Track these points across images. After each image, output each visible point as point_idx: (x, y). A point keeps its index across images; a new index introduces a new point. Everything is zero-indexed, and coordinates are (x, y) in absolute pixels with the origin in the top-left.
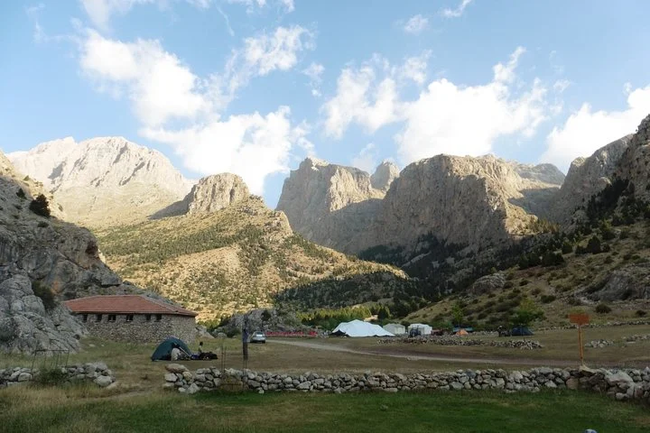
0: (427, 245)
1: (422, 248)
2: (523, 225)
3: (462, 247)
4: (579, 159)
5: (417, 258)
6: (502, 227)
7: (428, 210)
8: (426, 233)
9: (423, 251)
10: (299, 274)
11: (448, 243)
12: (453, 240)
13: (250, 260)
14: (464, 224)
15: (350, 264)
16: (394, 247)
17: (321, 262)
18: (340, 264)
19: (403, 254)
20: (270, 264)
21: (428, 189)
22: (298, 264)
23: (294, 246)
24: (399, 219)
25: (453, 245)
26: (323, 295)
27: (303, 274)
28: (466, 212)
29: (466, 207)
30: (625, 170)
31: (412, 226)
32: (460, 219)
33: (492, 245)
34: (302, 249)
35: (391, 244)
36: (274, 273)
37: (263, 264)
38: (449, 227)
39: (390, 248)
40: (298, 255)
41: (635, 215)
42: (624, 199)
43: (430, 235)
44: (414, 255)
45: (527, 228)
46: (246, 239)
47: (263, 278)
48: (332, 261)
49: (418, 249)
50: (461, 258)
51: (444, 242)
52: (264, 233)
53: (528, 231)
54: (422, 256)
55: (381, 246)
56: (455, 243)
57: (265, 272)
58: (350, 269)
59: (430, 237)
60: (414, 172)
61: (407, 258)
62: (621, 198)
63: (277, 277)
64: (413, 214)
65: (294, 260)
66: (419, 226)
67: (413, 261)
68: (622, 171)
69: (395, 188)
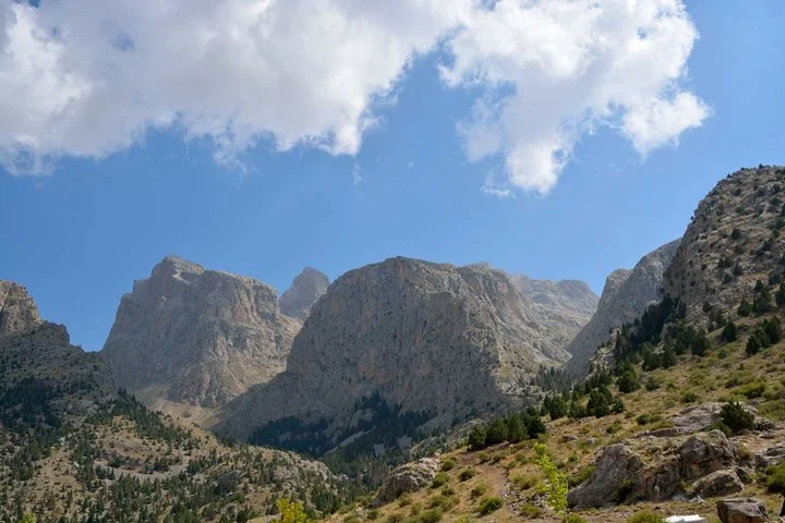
0: (369, 415)
1: (361, 420)
2: (526, 378)
3: (425, 417)
4: (619, 272)
5: (351, 439)
6: (489, 381)
7: (373, 352)
8: (369, 394)
9: (363, 425)
10: (118, 472)
11: (403, 411)
12: (411, 405)
13: (18, 448)
14: (430, 376)
15: (222, 451)
16: (314, 420)
17: (165, 448)
18: (203, 452)
19: (327, 432)
20: (60, 454)
21: (376, 317)
22: (121, 452)
23: (117, 419)
24: (324, 369)
25: (410, 415)
26: (159, 513)
27: (126, 472)
28: (435, 356)
29: (435, 348)
30: (677, 282)
31: (345, 383)
32: (425, 371)
33: (475, 414)
34: (132, 424)
35: (309, 414)
36: (67, 473)
37: (47, 454)
38: (407, 383)
39: (307, 422)
40: (120, 437)
41: (679, 352)
42: (669, 328)
43: (376, 397)
44: (348, 433)
45: (532, 384)
46: (18, 407)
47: (40, 485)
48: (189, 447)
49: (354, 423)
50: (423, 437)
51: (398, 408)
52: (59, 394)
53: (533, 388)
54: (359, 434)
55: (292, 418)
56: (415, 411)
57: (48, 470)
58: (220, 461)
59: (375, 401)
60: (353, 285)
61: (334, 440)
62: (666, 326)
63: (72, 480)
64: (348, 360)
65: (112, 445)
66: (359, 381)
67: (344, 444)
68: (672, 284)
69: (319, 314)
